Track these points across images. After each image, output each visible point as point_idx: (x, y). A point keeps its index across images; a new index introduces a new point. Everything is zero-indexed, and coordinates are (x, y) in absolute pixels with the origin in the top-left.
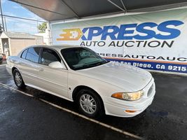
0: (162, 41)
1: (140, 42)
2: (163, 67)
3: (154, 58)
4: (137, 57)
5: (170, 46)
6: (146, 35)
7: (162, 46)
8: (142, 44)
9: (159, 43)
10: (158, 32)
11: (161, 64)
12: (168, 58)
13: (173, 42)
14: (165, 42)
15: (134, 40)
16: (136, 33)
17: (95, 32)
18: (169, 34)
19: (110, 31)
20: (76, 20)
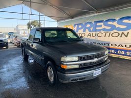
0: (120, 32)
1: (106, 33)
2: (123, 53)
3: (116, 45)
4: (105, 44)
5: (126, 36)
6: (110, 28)
7: (121, 37)
8: (107, 35)
9: (119, 34)
10: (117, 26)
11: (121, 50)
12: (126, 46)
13: (128, 33)
14: (123, 33)
15: (102, 32)
16: (103, 27)
17: (80, 26)
18: (125, 27)
19: (88, 26)
20: (70, 20)
